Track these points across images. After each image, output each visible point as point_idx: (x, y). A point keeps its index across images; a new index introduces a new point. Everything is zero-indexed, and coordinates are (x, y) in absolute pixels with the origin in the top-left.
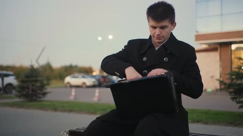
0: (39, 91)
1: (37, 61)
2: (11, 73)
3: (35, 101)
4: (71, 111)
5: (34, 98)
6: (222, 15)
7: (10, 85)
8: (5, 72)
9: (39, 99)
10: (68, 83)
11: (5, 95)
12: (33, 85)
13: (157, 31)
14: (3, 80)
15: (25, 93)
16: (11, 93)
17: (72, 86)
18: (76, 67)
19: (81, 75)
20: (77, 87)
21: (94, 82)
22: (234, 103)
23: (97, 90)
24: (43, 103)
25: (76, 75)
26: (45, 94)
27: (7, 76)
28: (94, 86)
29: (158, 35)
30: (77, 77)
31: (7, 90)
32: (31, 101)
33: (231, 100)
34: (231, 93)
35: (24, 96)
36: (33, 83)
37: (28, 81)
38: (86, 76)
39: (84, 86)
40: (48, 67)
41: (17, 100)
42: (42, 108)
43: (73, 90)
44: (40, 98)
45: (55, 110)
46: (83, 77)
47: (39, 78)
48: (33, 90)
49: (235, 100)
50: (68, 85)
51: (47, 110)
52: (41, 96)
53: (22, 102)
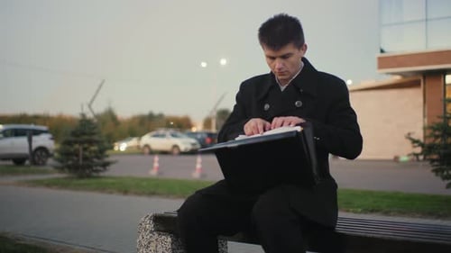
0: (95, 160)
1: (90, 106)
2: (44, 128)
3: (89, 176)
4: (152, 194)
5: (87, 171)
6: (427, 20)
7: (42, 149)
8: (32, 126)
9: (95, 174)
10: (147, 146)
11: (33, 168)
12: (85, 149)
13: (278, 63)
14: (30, 141)
15: (70, 162)
16: (44, 164)
17: (152, 153)
18: (161, 116)
19: (168, 133)
20: (164, 153)
21: (193, 144)
22: (439, 179)
23: (199, 159)
24: (103, 180)
25: (162, 131)
26: (106, 165)
27: (37, 133)
28: (193, 152)
29: (280, 69)
30: (163, 136)
31: (36, 158)
32: (81, 177)
33: (433, 174)
34: (433, 161)
35: (69, 167)
36: (86, 145)
37: (76, 142)
38: (179, 134)
39: (176, 151)
40: (110, 116)
41: (57, 175)
42: (103, 188)
43: (156, 158)
44: (97, 171)
45: (126, 192)
46: (173, 136)
47: (96, 138)
48: (85, 158)
49: (440, 173)
50: (147, 150)
51: (111, 193)
52: (99, 168)
53: (66, 178)
